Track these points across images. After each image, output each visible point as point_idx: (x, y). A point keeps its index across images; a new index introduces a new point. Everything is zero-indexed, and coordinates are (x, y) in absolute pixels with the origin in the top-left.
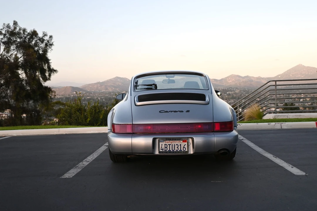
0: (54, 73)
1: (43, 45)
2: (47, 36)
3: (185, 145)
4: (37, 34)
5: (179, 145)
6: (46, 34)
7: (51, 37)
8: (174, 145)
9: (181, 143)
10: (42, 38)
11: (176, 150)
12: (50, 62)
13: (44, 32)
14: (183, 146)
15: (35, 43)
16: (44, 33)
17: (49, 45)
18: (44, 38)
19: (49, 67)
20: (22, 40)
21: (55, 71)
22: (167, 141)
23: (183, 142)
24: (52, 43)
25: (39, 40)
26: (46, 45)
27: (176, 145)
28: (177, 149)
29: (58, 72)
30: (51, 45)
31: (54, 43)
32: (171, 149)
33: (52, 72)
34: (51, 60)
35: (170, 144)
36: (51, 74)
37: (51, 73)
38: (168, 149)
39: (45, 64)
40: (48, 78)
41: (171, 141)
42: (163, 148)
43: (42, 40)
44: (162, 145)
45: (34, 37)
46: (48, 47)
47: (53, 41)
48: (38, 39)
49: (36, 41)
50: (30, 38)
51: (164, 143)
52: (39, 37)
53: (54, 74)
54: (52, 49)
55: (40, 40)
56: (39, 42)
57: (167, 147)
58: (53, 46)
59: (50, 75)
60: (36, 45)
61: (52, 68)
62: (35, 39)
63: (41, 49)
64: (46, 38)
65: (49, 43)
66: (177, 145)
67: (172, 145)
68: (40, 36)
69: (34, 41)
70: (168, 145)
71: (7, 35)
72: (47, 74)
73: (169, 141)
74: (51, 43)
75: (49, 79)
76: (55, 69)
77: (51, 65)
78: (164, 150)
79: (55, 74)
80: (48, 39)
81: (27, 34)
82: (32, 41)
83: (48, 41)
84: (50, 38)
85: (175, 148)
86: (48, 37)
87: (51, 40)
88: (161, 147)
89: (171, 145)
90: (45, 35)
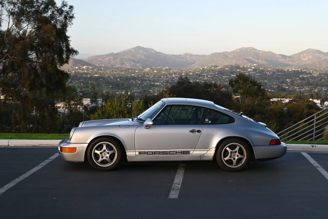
0: (74, 54)
1: (61, 18)
2: (66, 6)
4: (55, 3)
6: (66, 4)
7: (71, 7)
10: (61, 8)
12: (69, 39)
13: (64, 1)
15: (50, 15)
16: (63, 3)
17: (69, 17)
18: (63, 8)
19: (68, 46)
20: (34, 9)
21: (76, 52)
24: (73, 15)
25: (56, 12)
26: (65, 18)
29: (78, 53)
30: (72, 17)
31: (74, 16)
33: (72, 53)
34: (70, 37)
36: (70, 56)
37: (70, 54)
39: (63, 43)
40: (65, 60)
43: (60, 11)
45: (50, 7)
46: (67, 21)
47: (73, 12)
48: (56, 10)
49: (53, 12)
50: (44, 7)
52: (56, 7)
53: (73, 56)
54: (72, 24)
55: (58, 11)
56: (57, 13)
58: (74, 19)
59: (68, 58)
60: (52, 17)
61: (71, 48)
62: (52, 10)
63: (58, 22)
64: (66, 9)
65: (69, 16)
68: (58, 6)
69: (49, 11)
71: (18, 5)
72: (64, 56)
74: (71, 15)
75: (67, 62)
76: (75, 49)
77: (70, 44)
79: (75, 56)
80: (68, 10)
81: (41, 2)
82: (48, 12)
83: (67, 13)
84: (69, 8)
86: (68, 8)
87: (71, 11)
90: (64, 5)
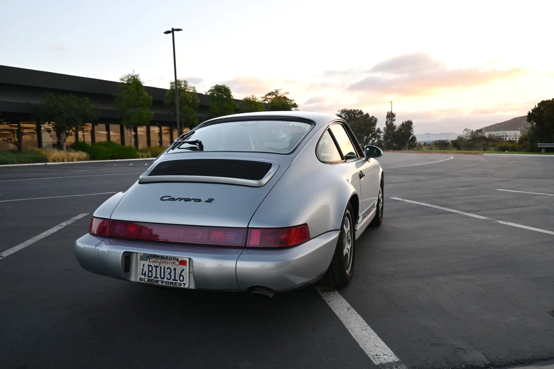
3: (183, 270)
5: (172, 269)
8: (164, 268)
9: (176, 266)
11: (167, 278)
14: (180, 272)
22: (153, 260)
23: (180, 264)
27: (167, 269)
28: (169, 278)
32: (158, 276)
35: (158, 265)
38: (154, 275)
41: (159, 261)
42: (145, 272)
44: (144, 265)
51: (147, 263)
57: (153, 272)
66: (169, 270)
67: (161, 267)
70: (155, 266)
73: (155, 260)
78: (147, 276)
85: (166, 273)
88: (143, 269)
89: (158, 267)
